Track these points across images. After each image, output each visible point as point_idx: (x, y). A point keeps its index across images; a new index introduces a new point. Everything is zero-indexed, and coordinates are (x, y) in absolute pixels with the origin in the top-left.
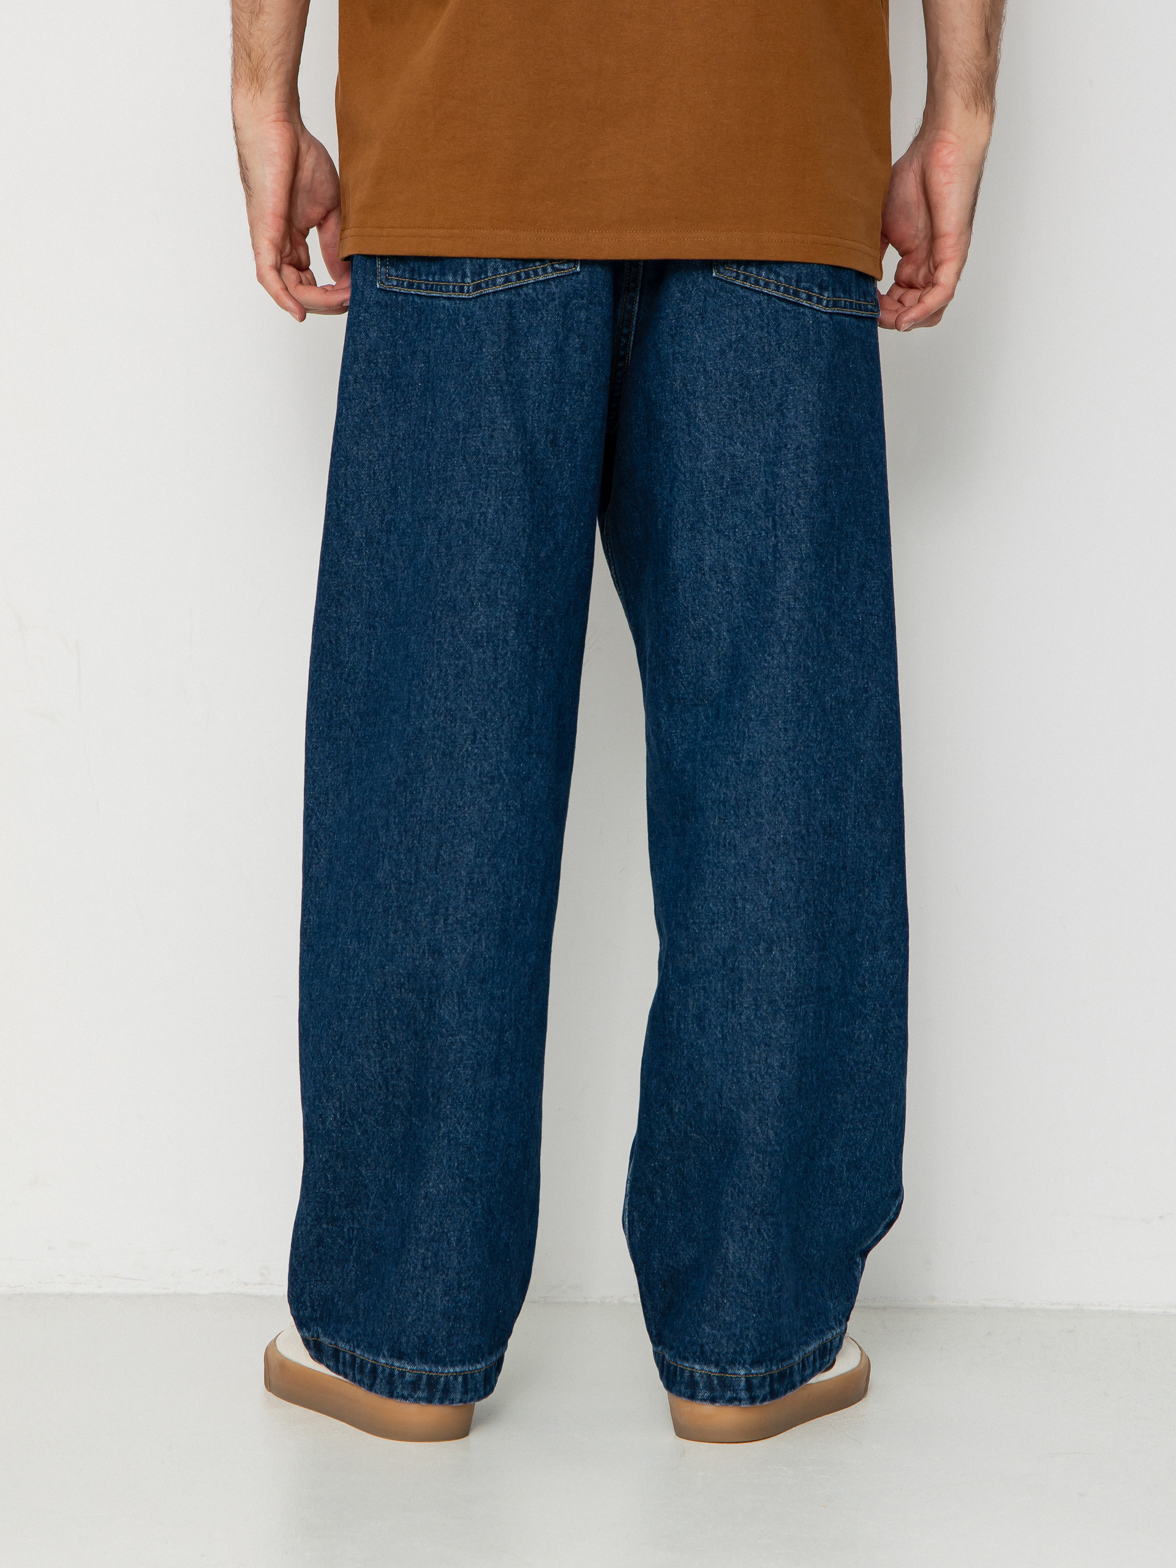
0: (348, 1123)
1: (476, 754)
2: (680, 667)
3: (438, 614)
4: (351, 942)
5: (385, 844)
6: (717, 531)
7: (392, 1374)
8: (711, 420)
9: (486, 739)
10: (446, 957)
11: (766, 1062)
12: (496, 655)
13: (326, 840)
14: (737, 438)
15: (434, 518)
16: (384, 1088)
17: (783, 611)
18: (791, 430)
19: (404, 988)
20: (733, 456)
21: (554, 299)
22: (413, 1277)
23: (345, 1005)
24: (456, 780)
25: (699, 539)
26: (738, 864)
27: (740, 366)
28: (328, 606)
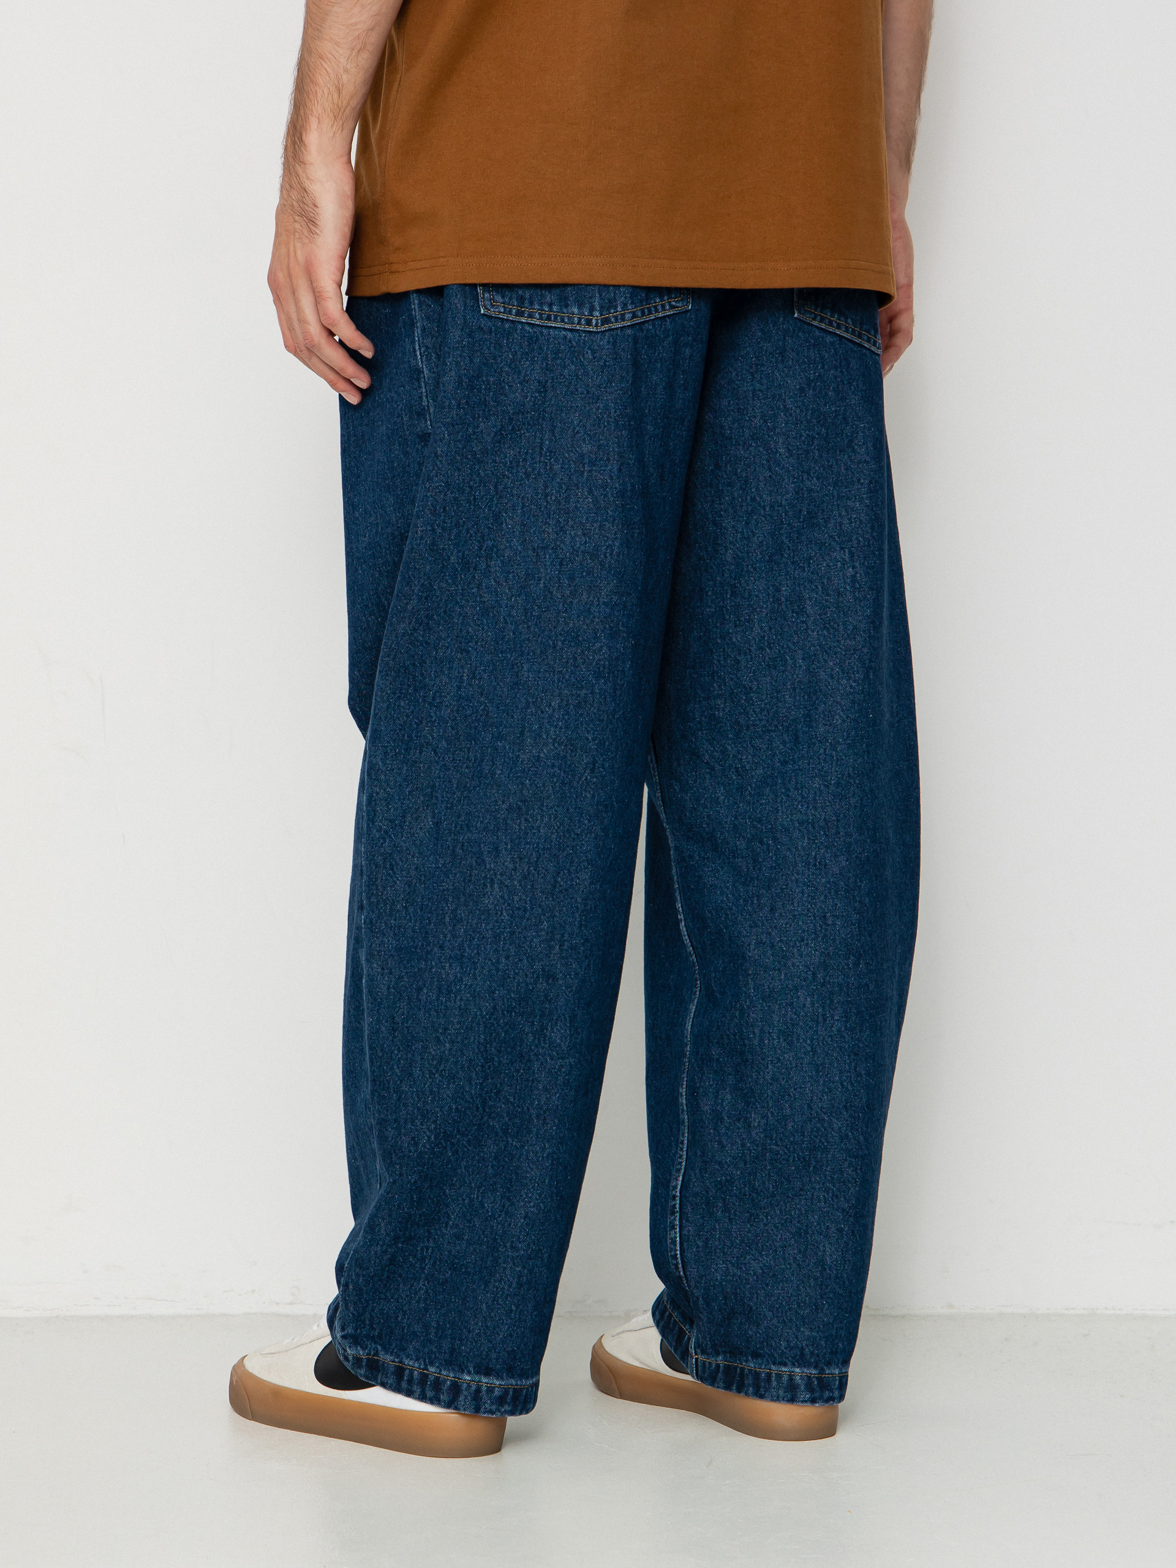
0: (442, 1144)
1: (594, 783)
2: (752, 695)
3: (560, 643)
4: (450, 966)
5: (494, 870)
6: (793, 563)
7: (478, 1390)
8: (791, 455)
9: (603, 768)
10: (561, 982)
11: (856, 1071)
12: (615, 686)
13: (402, 861)
14: (814, 473)
15: (555, 549)
16: (481, 1109)
17: (866, 639)
18: (863, 465)
19: (515, 1012)
20: (810, 491)
21: (668, 336)
22: (508, 1295)
23: (446, 1029)
24: (575, 808)
25: (776, 571)
26: (829, 882)
27: (818, 404)
28: (415, 629)
